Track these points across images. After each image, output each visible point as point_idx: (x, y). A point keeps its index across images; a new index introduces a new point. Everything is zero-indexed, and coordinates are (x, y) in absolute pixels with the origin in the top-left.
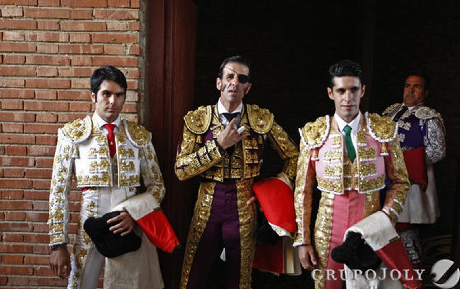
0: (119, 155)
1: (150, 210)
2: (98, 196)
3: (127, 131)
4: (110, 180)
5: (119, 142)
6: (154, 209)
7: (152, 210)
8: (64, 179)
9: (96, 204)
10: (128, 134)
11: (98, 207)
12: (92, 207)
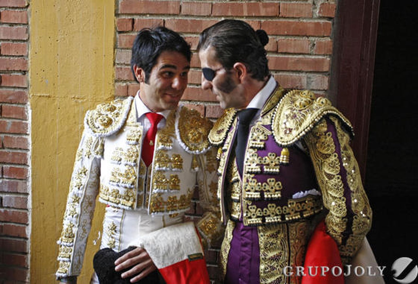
0: (155, 164)
1: (182, 255)
2: (122, 218)
3: (176, 125)
4: (134, 201)
5: (160, 144)
6: (189, 256)
7: (185, 257)
8: (82, 185)
9: (118, 228)
10: (177, 131)
11: (121, 232)
12: (113, 231)
